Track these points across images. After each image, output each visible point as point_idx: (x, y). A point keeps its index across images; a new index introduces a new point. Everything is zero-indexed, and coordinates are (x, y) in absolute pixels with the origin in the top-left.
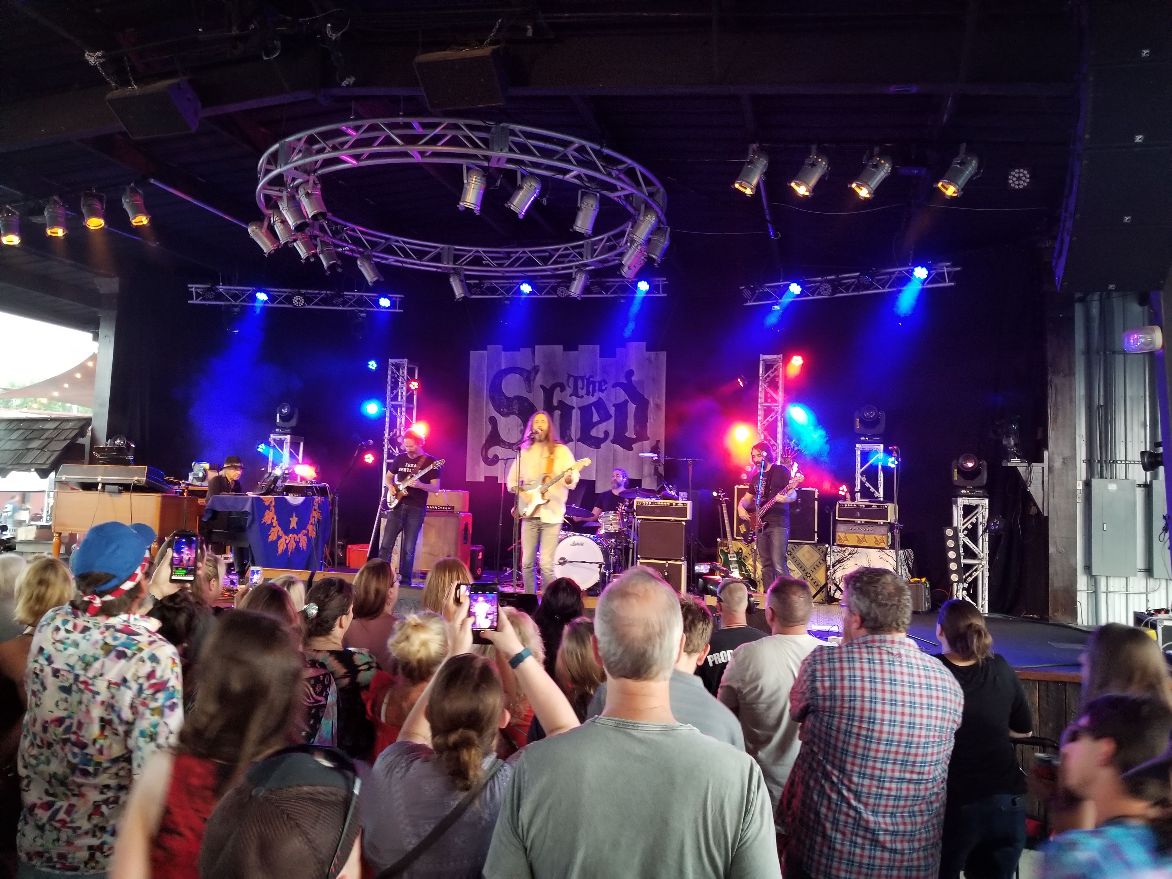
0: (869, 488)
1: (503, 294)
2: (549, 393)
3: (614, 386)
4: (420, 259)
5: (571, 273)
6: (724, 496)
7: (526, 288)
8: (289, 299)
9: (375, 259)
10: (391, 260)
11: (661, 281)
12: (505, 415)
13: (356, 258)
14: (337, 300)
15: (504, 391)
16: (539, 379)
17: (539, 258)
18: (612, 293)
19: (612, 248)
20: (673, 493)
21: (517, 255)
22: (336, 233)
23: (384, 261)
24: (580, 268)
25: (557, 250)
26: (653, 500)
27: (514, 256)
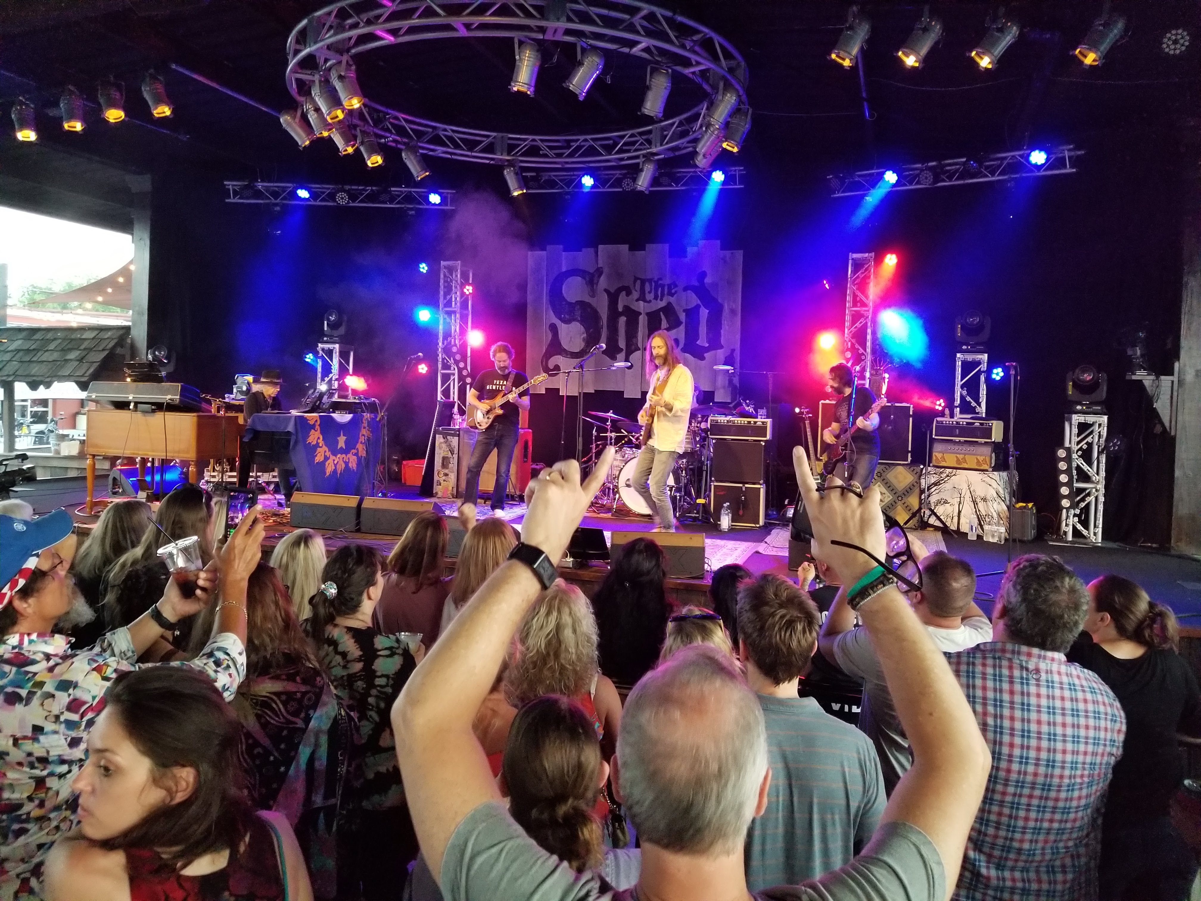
0: (970, 402)
1: (562, 188)
2: (613, 298)
3: (685, 289)
4: (471, 149)
5: (638, 164)
6: (808, 413)
7: (588, 181)
8: (332, 196)
9: (421, 151)
10: (440, 151)
11: (737, 170)
12: (567, 322)
13: (400, 150)
14: (383, 197)
15: (565, 295)
16: (603, 282)
17: (603, 147)
18: (682, 185)
19: (683, 134)
20: (750, 409)
21: (578, 143)
22: (377, 122)
23: (431, 153)
24: (648, 157)
25: (623, 137)
26: (729, 418)
27: (575, 145)
